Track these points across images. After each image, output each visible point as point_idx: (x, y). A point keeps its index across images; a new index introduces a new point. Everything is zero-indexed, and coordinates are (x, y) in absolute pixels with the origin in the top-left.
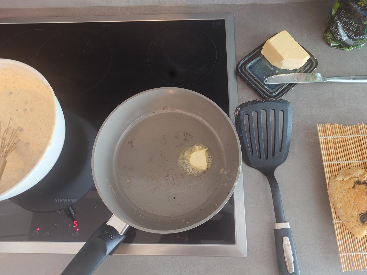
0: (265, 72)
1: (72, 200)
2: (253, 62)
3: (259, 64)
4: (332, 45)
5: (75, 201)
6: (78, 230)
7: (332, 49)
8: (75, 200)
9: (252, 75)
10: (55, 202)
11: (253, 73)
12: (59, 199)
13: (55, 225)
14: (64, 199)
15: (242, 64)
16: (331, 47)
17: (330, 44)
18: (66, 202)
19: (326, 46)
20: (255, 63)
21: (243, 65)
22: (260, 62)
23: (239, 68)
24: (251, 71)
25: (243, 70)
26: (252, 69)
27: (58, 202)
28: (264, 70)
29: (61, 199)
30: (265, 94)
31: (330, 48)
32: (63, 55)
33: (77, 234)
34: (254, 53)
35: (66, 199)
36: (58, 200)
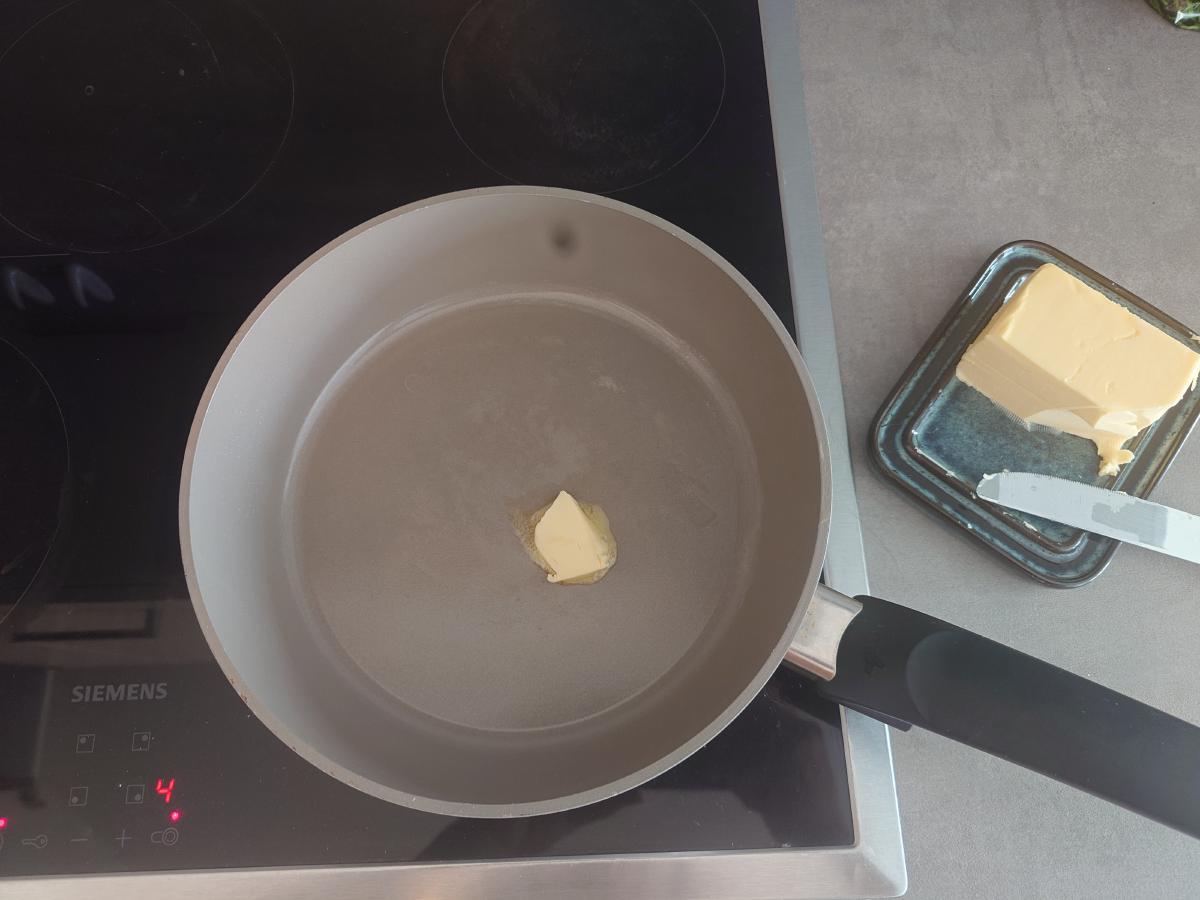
0: (1001, 446)
1: (145, 687)
2: (934, 408)
3: (962, 411)
4: (1181, 16)
5: (160, 694)
6: (175, 815)
7: (1180, 32)
8: (159, 689)
9: (951, 473)
10: (74, 700)
11: (948, 459)
12: (88, 688)
13: (75, 799)
14: (110, 688)
15: (892, 422)
16: (1177, 26)
17: (1174, 15)
18: (121, 698)
19: (1155, 23)
20: (943, 411)
21: (896, 431)
22: (964, 402)
23: (881, 449)
24: (938, 451)
25: (903, 455)
26: (941, 442)
27: (87, 699)
28: (995, 438)
29: (96, 688)
30: (1033, 561)
31: (1173, 29)
32: (90, 87)
33: (170, 836)
34: (928, 360)
35: (122, 687)
36: (83, 692)
